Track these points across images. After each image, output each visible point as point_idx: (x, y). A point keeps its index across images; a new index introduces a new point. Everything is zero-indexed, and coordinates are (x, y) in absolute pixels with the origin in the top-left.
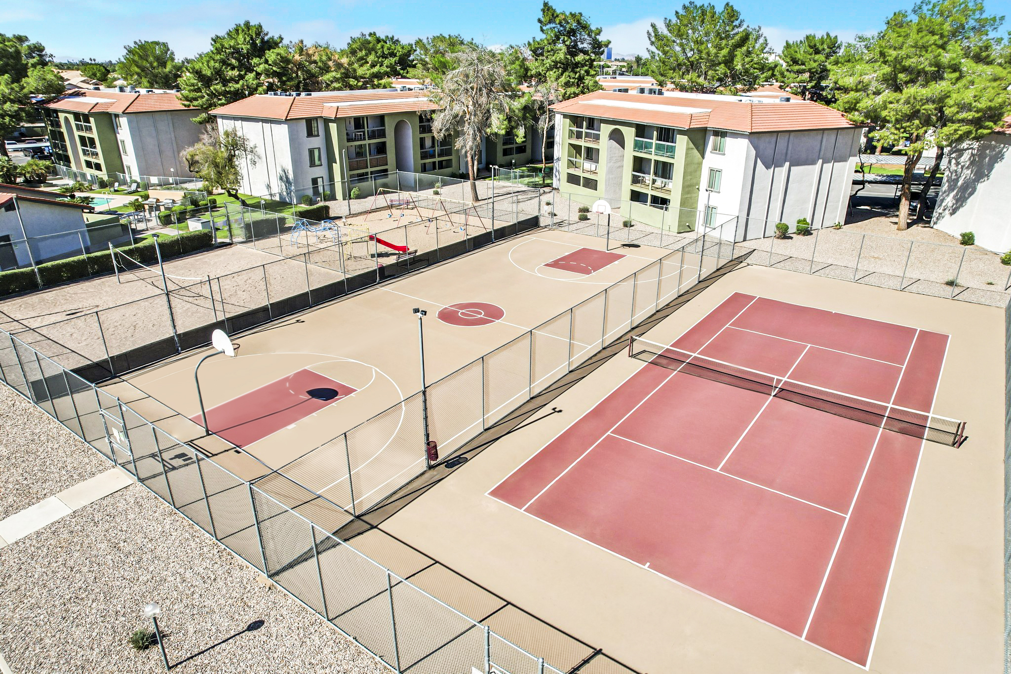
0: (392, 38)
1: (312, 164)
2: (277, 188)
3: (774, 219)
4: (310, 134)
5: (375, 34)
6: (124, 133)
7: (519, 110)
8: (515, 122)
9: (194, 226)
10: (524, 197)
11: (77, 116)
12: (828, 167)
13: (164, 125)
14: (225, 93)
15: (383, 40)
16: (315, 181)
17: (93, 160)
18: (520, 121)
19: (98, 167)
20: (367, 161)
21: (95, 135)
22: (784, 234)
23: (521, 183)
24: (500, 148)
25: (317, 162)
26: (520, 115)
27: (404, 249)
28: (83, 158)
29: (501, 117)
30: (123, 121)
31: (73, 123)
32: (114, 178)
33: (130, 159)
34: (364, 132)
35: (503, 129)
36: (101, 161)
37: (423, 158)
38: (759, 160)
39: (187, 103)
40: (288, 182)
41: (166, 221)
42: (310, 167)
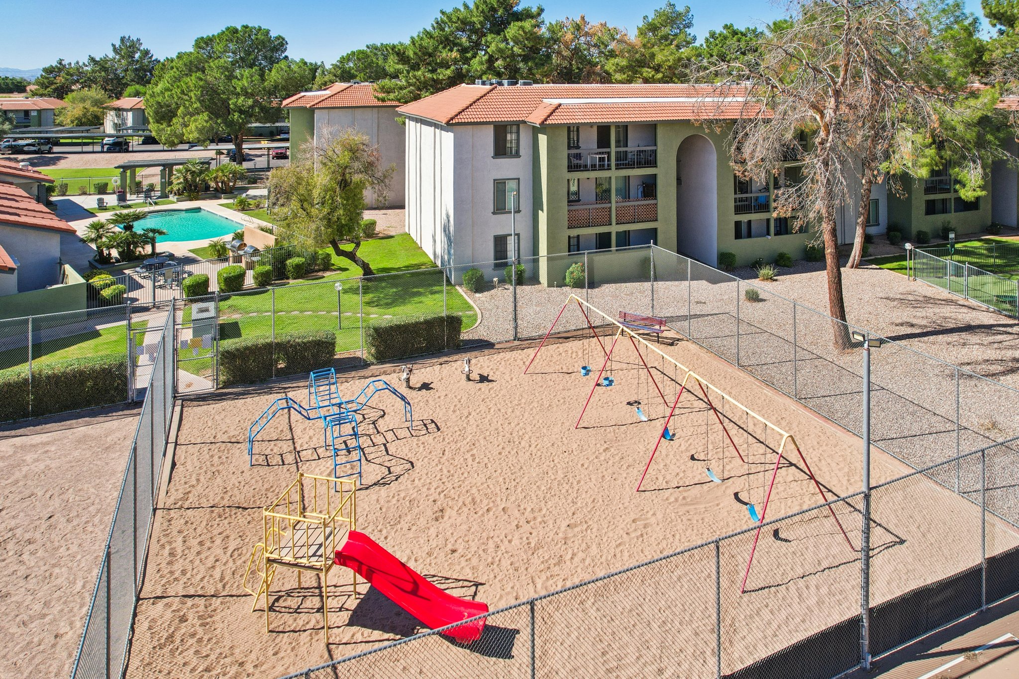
0: (754, 31)
1: (500, 208)
4: (499, 152)
5: (732, 25)
7: (968, 125)
8: (954, 151)
10: (992, 354)
15: (742, 33)
16: (500, 242)
18: (969, 150)
20: (610, 211)
23: (975, 292)
24: (920, 200)
25: (511, 203)
26: (968, 136)
29: (919, 138)
34: (609, 154)
35: (922, 166)
37: (739, 210)
39: (381, 95)
40: (448, 236)
42: (494, 213)
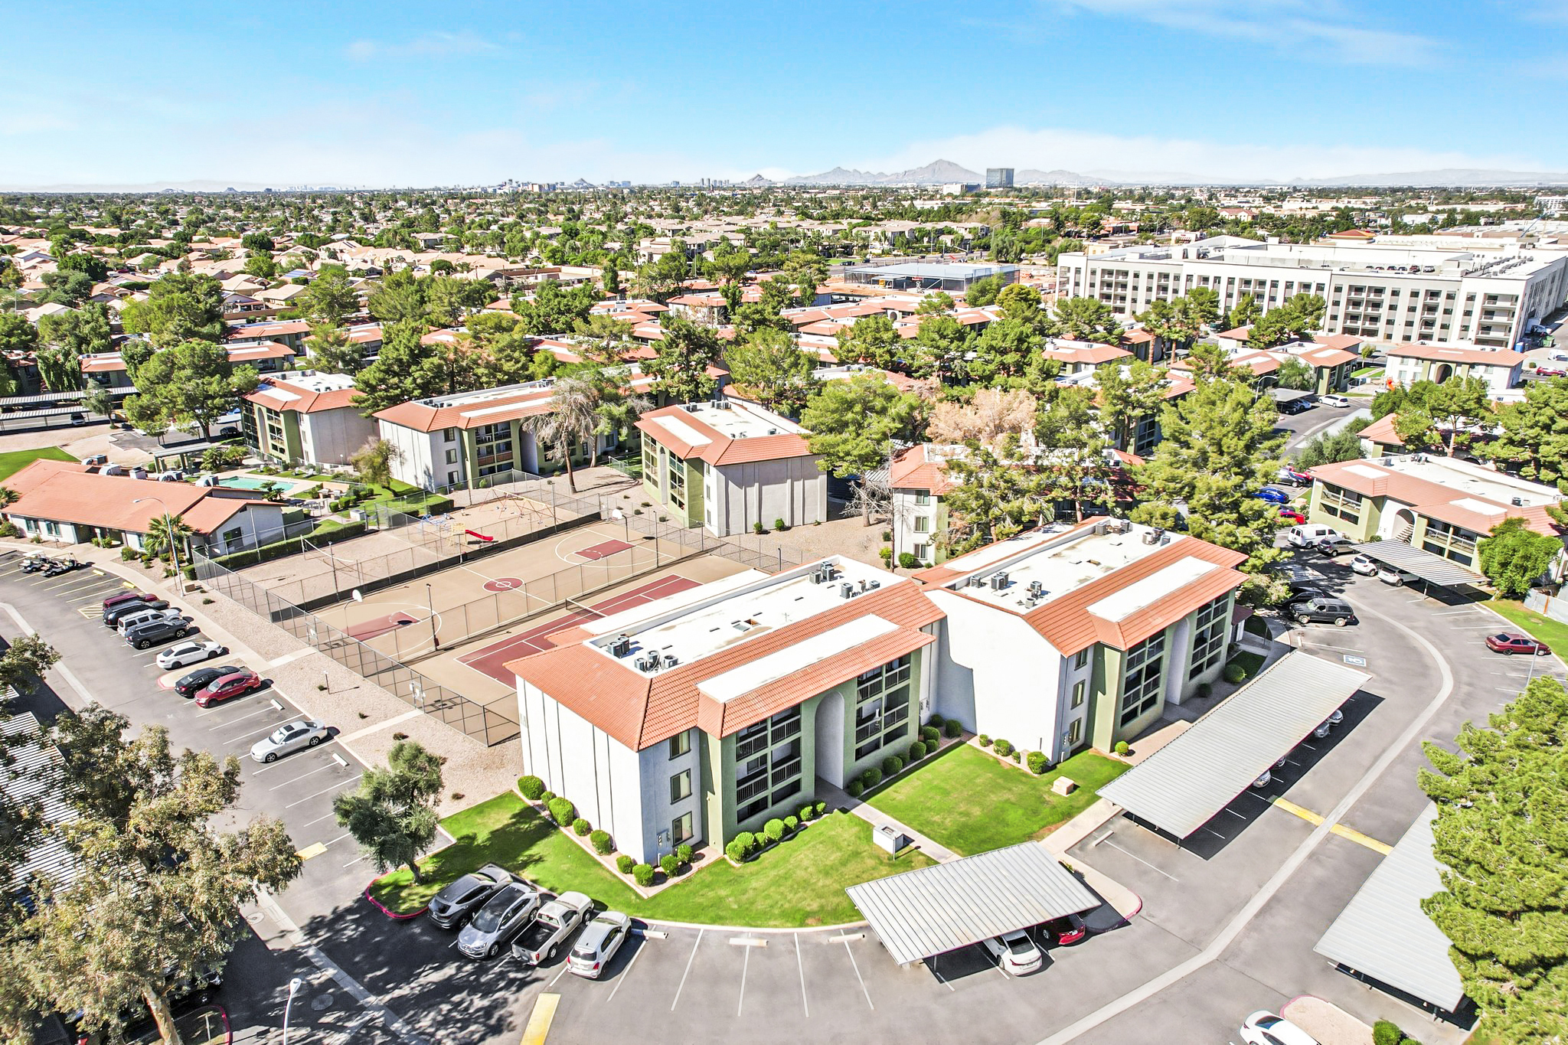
1: (449, 461)
2: (422, 481)
3: (753, 519)
4: (447, 439)
6: (306, 425)
9: (355, 516)
11: (269, 410)
12: (798, 485)
13: (337, 418)
14: (388, 398)
16: (451, 475)
17: (279, 446)
19: (282, 451)
20: (494, 457)
21: (282, 427)
22: (761, 531)
25: (453, 460)
27: (490, 539)
28: (270, 442)
30: (306, 418)
31: (265, 414)
32: (296, 465)
33: (308, 446)
34: (491, 435)
36: (286, 447)
38: (731, 484)
40: (429, 475)
41: (335, 509)
42: (447, 463)
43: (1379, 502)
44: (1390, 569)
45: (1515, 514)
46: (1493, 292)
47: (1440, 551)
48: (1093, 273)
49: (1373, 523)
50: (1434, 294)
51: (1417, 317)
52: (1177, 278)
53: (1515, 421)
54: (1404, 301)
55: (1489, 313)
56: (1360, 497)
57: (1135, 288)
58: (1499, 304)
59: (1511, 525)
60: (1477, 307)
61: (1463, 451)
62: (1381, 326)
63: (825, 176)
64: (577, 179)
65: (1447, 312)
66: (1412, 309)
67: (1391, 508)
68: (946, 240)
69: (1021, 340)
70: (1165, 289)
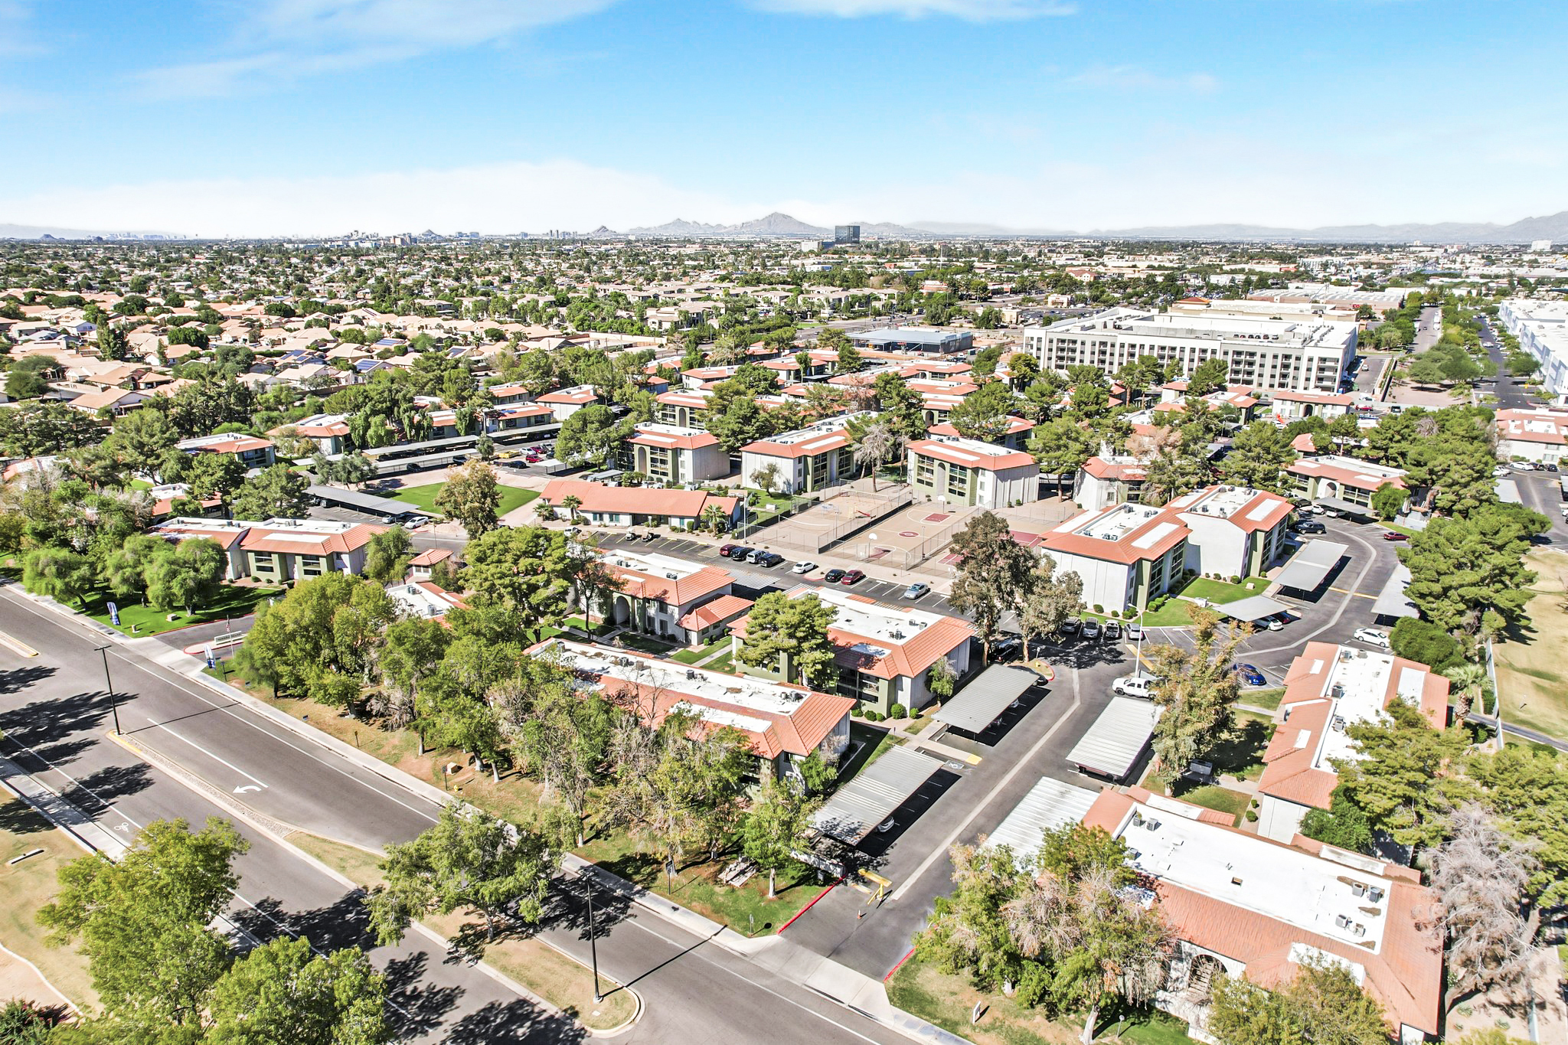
3: (1007, 499)
6: (685, 457)
9: (770, 507)
12: (1029, 479)
13: (703, 452)
21: (669, 458)
22: (1011, 505)
28: (650, 468)
38: (998, 479)
43: (1318, 479)
44: (1332, 509)
45: (1386, 480)
46: (1324, 356)
47: (1352, 501)
48: (1051, 341)
49: (1315, 490)
50: (1287, 357)
51: (1278, 372)
52: (1113, 345)
53: (1376, 437)
54: (1269, 362)
55: (1322, 369)
56: (1307, 478)
57: (1082, 352)
58: (1328, 364)
59: (1386, 485)
60: (1315, 365)
61: (1348, 453)
62: (1255, 378)
63: (666, 227)
64: (424, 230)
65: (1296, 368)
66: (1274, 367)
67: (1324, 482)
68: (877, 305)
69: (1097, 397)
70: (1104, 353)
